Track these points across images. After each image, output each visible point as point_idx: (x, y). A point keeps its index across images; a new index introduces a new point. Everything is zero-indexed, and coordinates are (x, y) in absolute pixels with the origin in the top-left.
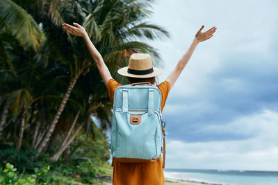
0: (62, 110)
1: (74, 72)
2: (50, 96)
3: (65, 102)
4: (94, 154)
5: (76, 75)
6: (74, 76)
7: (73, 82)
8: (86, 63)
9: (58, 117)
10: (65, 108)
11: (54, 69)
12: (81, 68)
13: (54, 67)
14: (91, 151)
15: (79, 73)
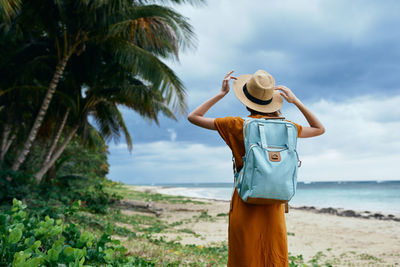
0: (46, 108)
1: (63, 51)
2: (27, 87)
3: (50, 96)
4: (86, 167)
5: (65, 55)
6: (62, 57)
7: (61, 66)
8: (81, 37)
9: (41, 119)
10: (50, 105)
11: (28, 45)
12: (73, 43)
13: (28, 42)
14: (82, 164)
15: (70, 53)
